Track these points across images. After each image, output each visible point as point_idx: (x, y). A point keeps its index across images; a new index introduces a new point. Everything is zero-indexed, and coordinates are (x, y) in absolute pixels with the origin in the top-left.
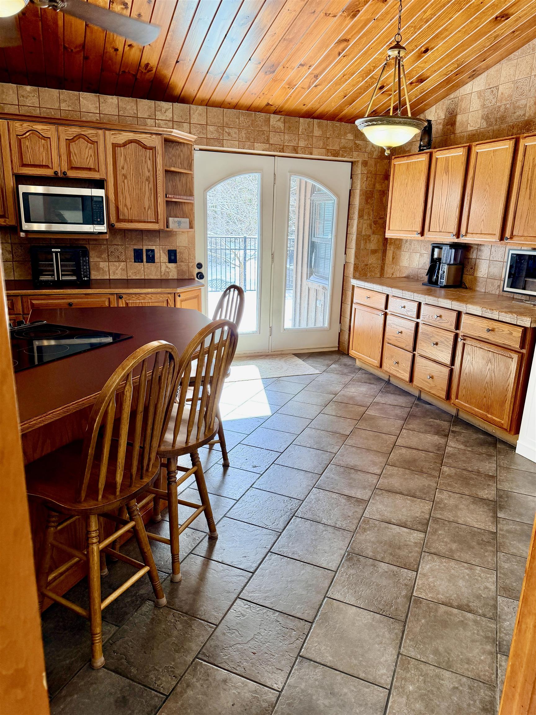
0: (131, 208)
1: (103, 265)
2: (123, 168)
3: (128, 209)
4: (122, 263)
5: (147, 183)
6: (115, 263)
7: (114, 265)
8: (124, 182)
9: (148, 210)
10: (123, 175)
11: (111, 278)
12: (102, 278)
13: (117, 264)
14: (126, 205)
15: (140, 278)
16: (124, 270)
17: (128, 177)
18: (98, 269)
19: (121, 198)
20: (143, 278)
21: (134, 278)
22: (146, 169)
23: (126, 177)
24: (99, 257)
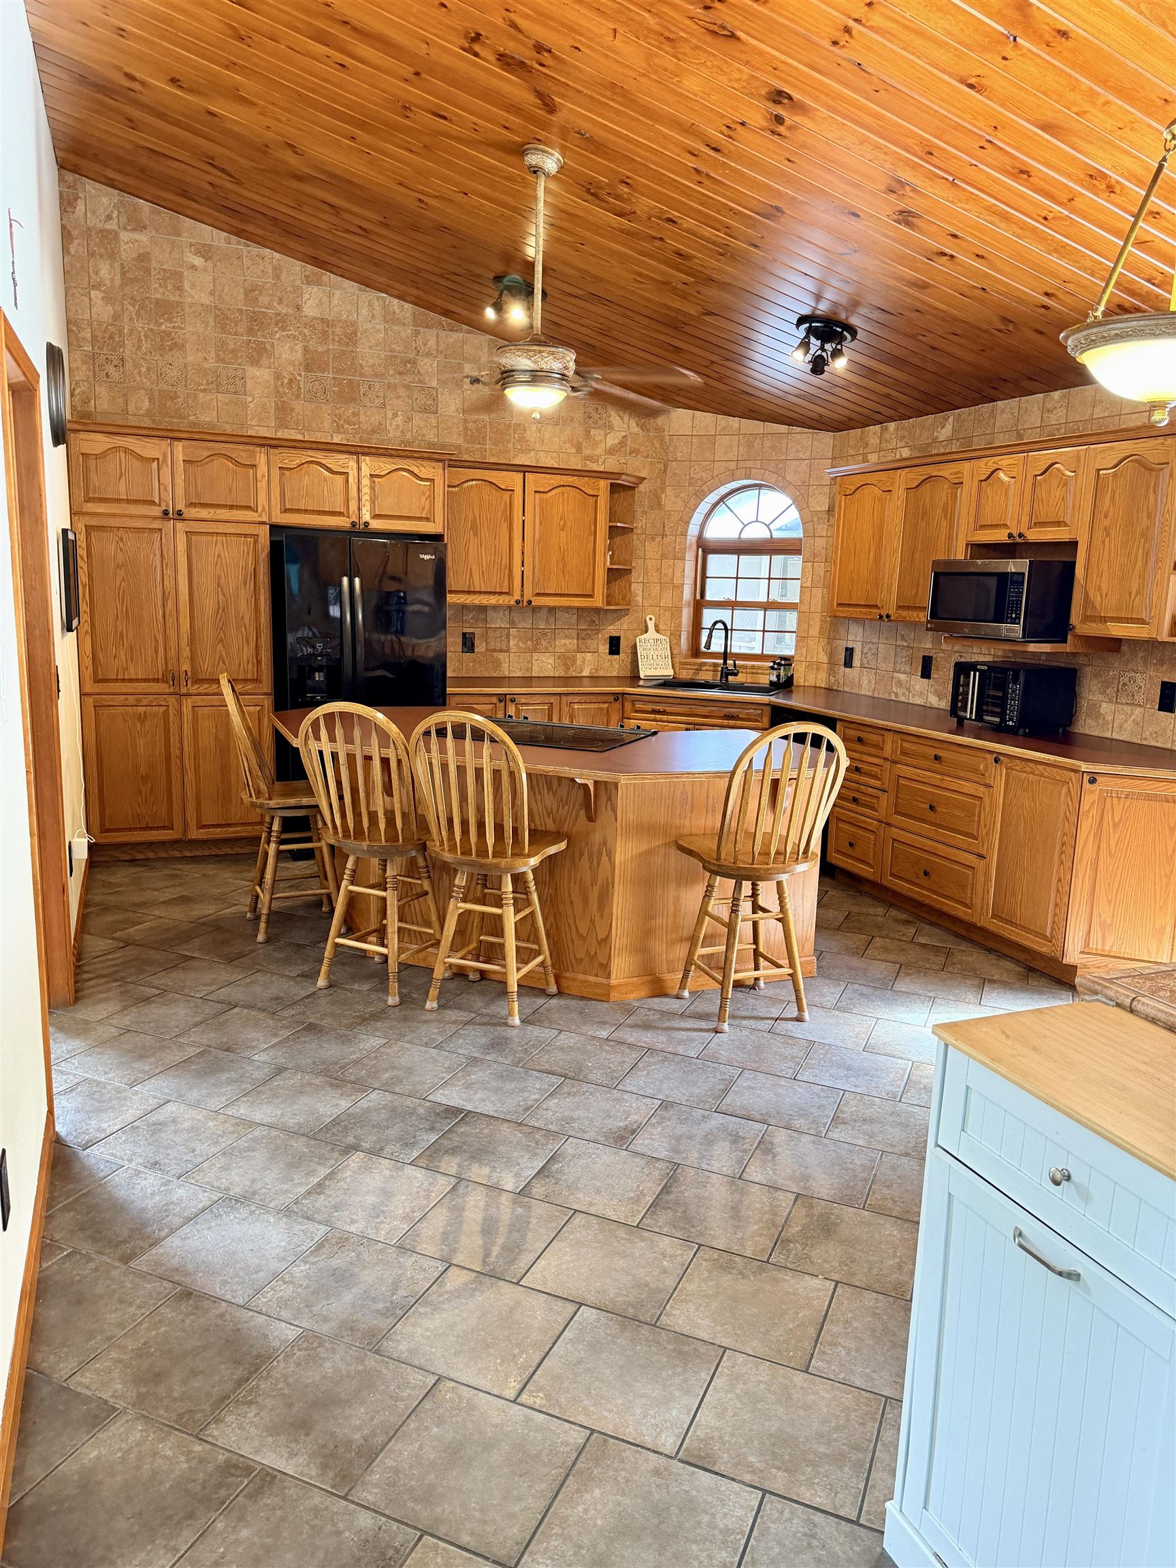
0: (1106, 594)
1: (1106, 708)
2: (1106, 516)
3: (1101, 597)
4: (1138, 710)
5: (1143, 540)
6: (1125, 707)
7: (1123, 709)
8: (1103, 542)
9: (1136, 596)
10: (1105, 528)
11: (1115, 736)
12: (1100, 735)
13: (1128, 709)
14: (1100, 589)
15: (1163, 746)
16: (1137, 724)
17: (1113, 533)
18: (1097, 715)
19: (1095, 575)
20: (1169, 746)
21: (1153, 743)
22: (1145, 512)
23: (1108, 534)
24: (1103, 693)
